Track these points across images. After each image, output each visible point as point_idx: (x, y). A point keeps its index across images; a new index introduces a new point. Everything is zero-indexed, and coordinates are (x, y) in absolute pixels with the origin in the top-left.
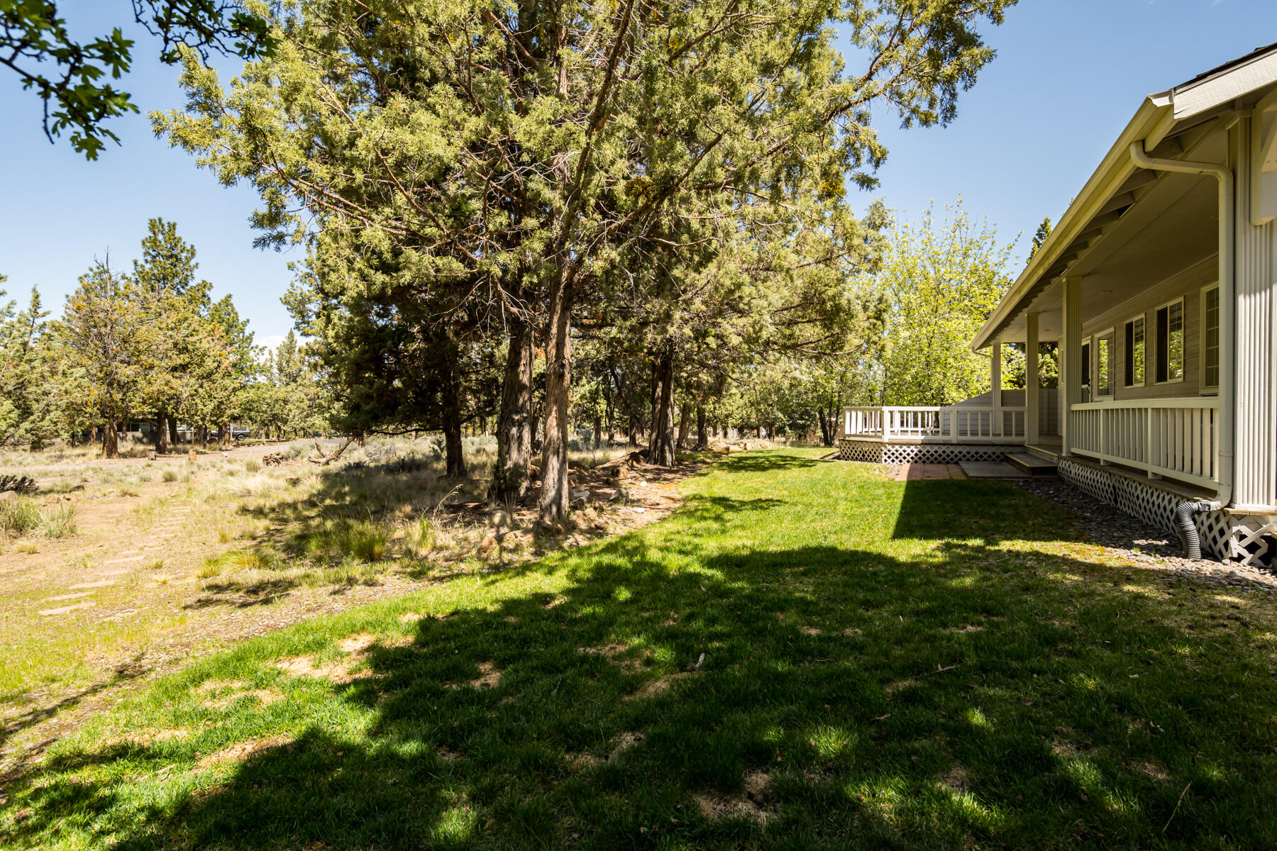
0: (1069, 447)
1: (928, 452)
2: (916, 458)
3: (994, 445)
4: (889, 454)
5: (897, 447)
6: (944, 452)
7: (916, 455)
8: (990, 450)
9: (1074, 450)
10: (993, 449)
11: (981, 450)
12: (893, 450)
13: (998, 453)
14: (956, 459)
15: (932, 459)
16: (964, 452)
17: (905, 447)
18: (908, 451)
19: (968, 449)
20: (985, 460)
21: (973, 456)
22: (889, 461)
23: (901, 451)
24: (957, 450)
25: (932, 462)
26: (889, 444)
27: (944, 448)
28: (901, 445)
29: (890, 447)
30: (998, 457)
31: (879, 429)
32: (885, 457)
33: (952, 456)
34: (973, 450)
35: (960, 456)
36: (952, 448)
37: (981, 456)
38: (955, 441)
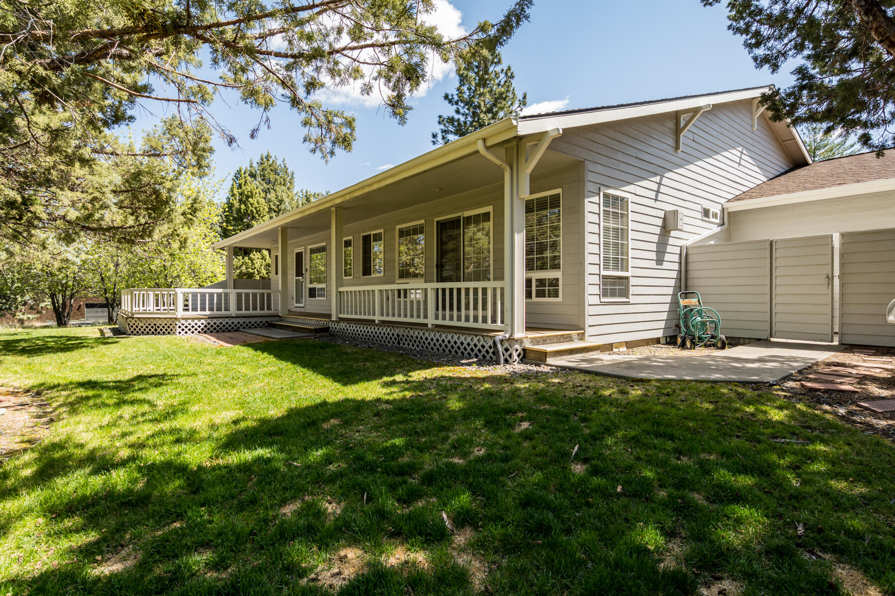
0: (337, 315)
1: (215, 323)
2: (205, 329)
3: (261, 317)
4: (183, 327)
5: (190, 321)
6: (227, 323)
7: (206, 326)
8: (258, 320)
9: (341, 316)
10: (261, 319)
11: (253, 320)
12: (186, 324)
13: (264, 322)
14: (236, 328)
15: (218, 329)
16: (241, 322)
17: (196, 321)
18: (199, 324)
19: (244, 320)
20: (255, 327)
21: (247, 325)
22: (183, 333)
23: (193, 324)
24: (236, 321)
25: (229, 331)
26: (183, 319)
27: (227, 320)
28: (193, 319)
29: (183, 322)
30: (264, 324)
31: (172, 308)
32: (180, 330)
33: (233, 326)
34: (247, 321)
35: (238, 325)
36: (233, 320)
37: (253, 325)
38: (234, 315)
